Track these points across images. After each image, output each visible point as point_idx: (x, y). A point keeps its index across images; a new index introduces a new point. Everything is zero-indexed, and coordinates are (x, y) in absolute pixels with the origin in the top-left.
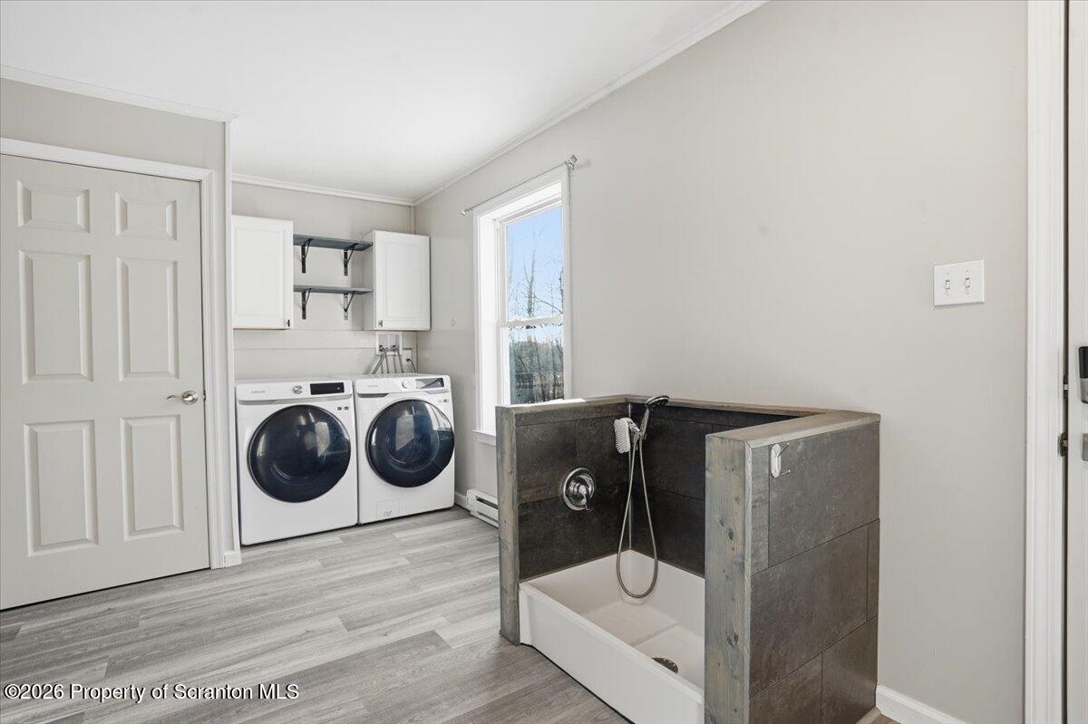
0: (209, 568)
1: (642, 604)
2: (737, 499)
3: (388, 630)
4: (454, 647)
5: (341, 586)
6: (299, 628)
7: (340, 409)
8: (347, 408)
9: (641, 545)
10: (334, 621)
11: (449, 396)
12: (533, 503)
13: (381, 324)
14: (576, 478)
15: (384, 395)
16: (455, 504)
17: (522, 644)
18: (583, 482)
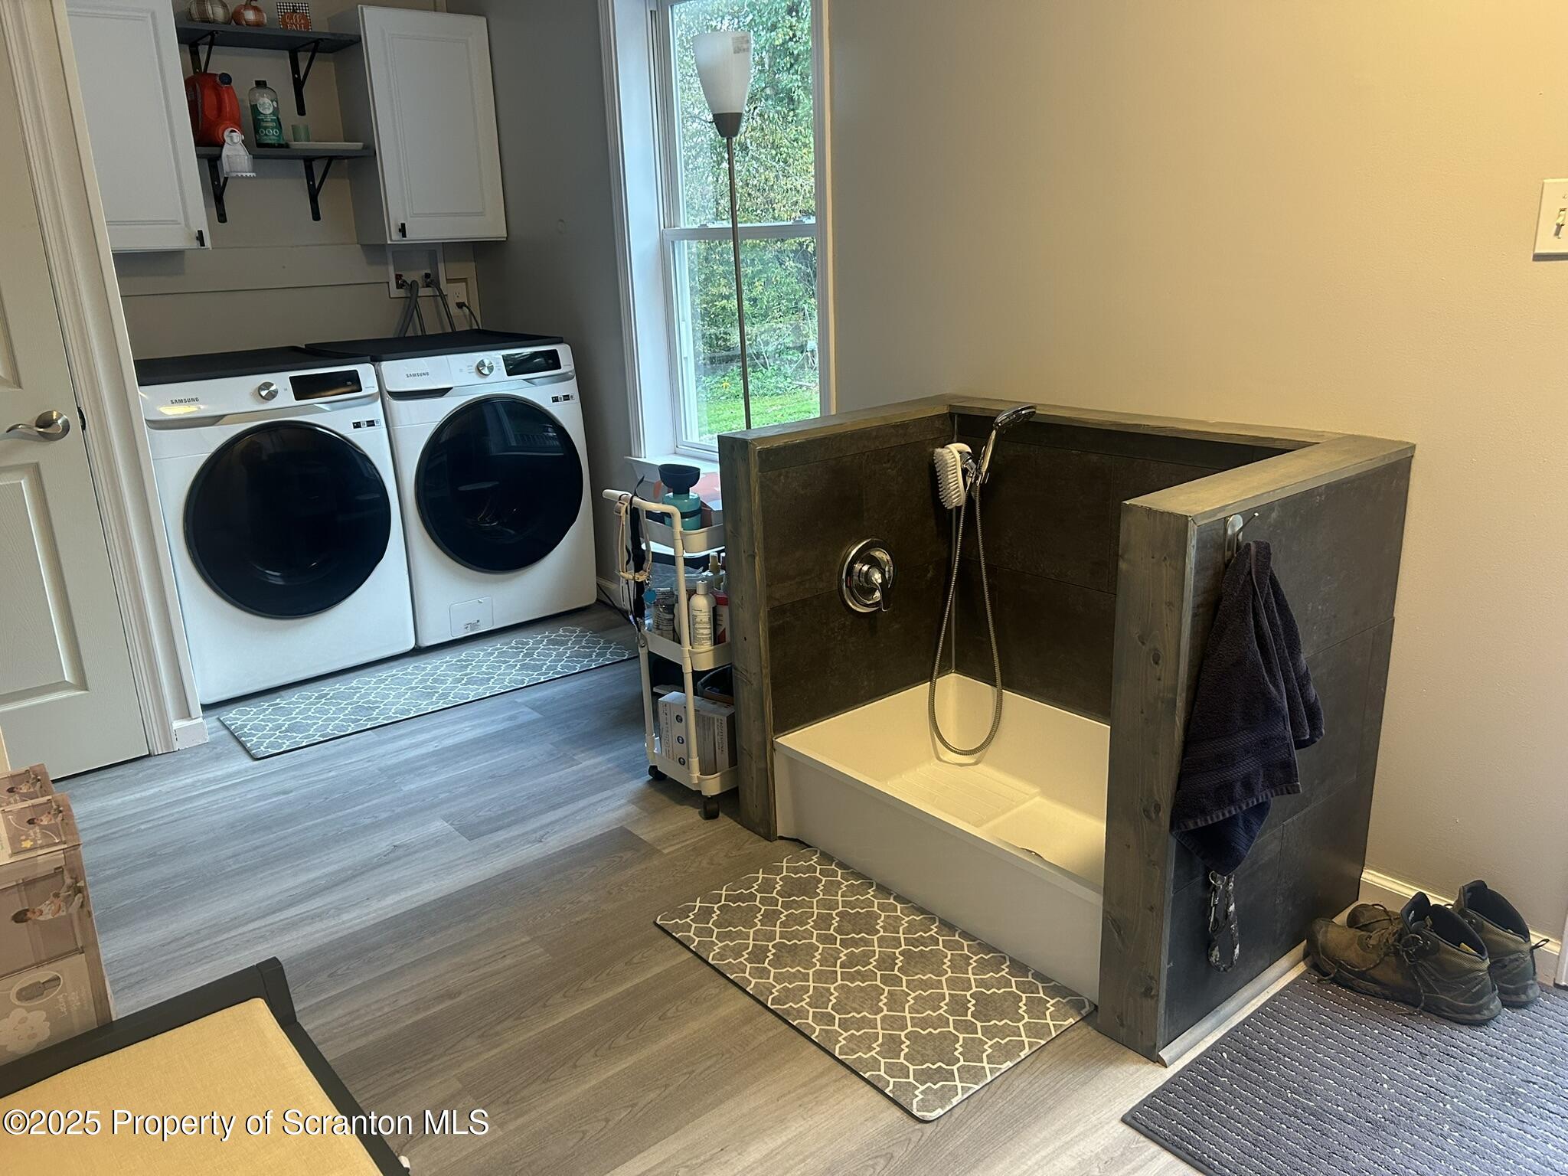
0: (149, 755)
1: (976, 763)
2: (1170, 604)
3: (542, 833)
4: (666, 851)
5: (425, 766)
6: (381, 843)
7: (357, 425)
8: (371, 423)
9: (974, 666)
10: (438, 826)
11: (571, 387)
12: (793, 604)
13: (403, 230)
14: (864, 556)
15: (442, 392)
16: (597, 600)
17: (781, 838)
18: (875, 563)
